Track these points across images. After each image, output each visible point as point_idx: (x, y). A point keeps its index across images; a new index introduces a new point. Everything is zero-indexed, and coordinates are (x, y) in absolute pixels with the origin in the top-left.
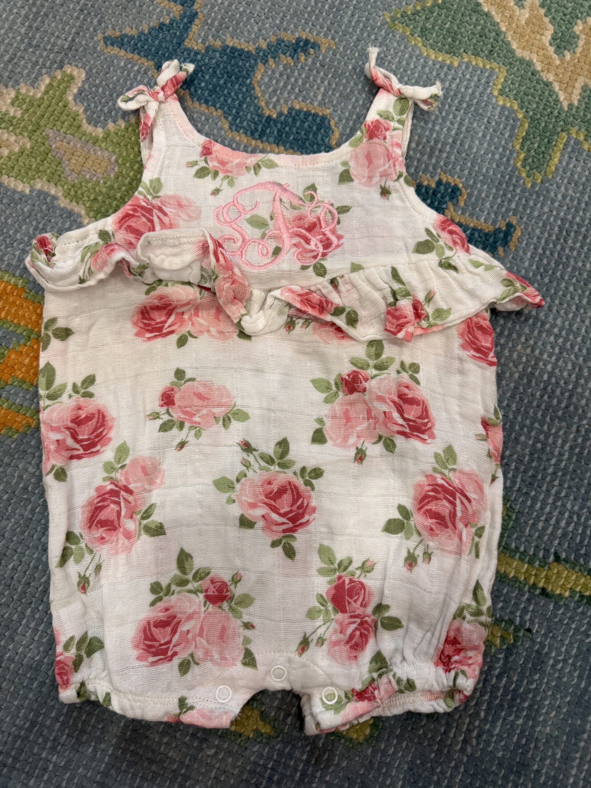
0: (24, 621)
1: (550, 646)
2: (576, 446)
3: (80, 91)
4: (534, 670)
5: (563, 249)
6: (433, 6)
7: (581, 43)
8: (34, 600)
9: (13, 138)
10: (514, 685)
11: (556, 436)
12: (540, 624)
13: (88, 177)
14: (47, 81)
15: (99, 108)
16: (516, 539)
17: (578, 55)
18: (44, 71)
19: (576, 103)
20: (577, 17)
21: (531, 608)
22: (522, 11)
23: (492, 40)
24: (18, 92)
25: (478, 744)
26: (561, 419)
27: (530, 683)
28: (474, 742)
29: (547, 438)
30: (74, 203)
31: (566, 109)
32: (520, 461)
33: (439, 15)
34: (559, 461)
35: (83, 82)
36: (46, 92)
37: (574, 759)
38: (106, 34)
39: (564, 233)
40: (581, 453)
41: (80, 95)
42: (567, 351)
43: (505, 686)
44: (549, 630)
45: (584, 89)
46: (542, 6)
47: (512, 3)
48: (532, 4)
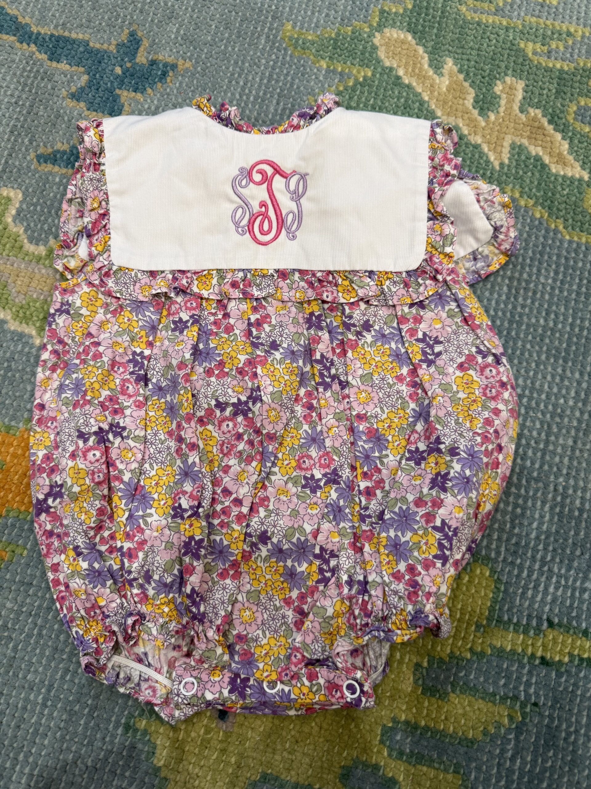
0: (18, 768)
1: (559, 718)
2: (555, 506)
3: (19, 212)
4: (547, 747)
5: (515, 307)
6: (355, 85)
7: (503, 102)
8: (25, 743)
10: (529, 766)
11: (534, 498)
12: (546, 696)
13: (35, 296)
15: (39, 226)
16: (508, 610)
17: (502, 114)
19: (507, 161)
20: (496, 79)
21: (534, 680)
22: (442, 78)
23: (416, 111)
26: (537, 480)
27: (544, 761)
29: (525, 502)
30: (24, 325)
31: (498, 168)
32: (501, 530)
33: (362, 93)
34: (541, 523)
35: (21, 202)
38: (38, 152)
39: (513, 291)
40: (561, 512)
41: (19, 216)
42: (533, 409)
43: (520, 768)
44: (556, 700)
45: (513, 146)
46: (460, 71)
47: (431, 72)
48: (451, 71)
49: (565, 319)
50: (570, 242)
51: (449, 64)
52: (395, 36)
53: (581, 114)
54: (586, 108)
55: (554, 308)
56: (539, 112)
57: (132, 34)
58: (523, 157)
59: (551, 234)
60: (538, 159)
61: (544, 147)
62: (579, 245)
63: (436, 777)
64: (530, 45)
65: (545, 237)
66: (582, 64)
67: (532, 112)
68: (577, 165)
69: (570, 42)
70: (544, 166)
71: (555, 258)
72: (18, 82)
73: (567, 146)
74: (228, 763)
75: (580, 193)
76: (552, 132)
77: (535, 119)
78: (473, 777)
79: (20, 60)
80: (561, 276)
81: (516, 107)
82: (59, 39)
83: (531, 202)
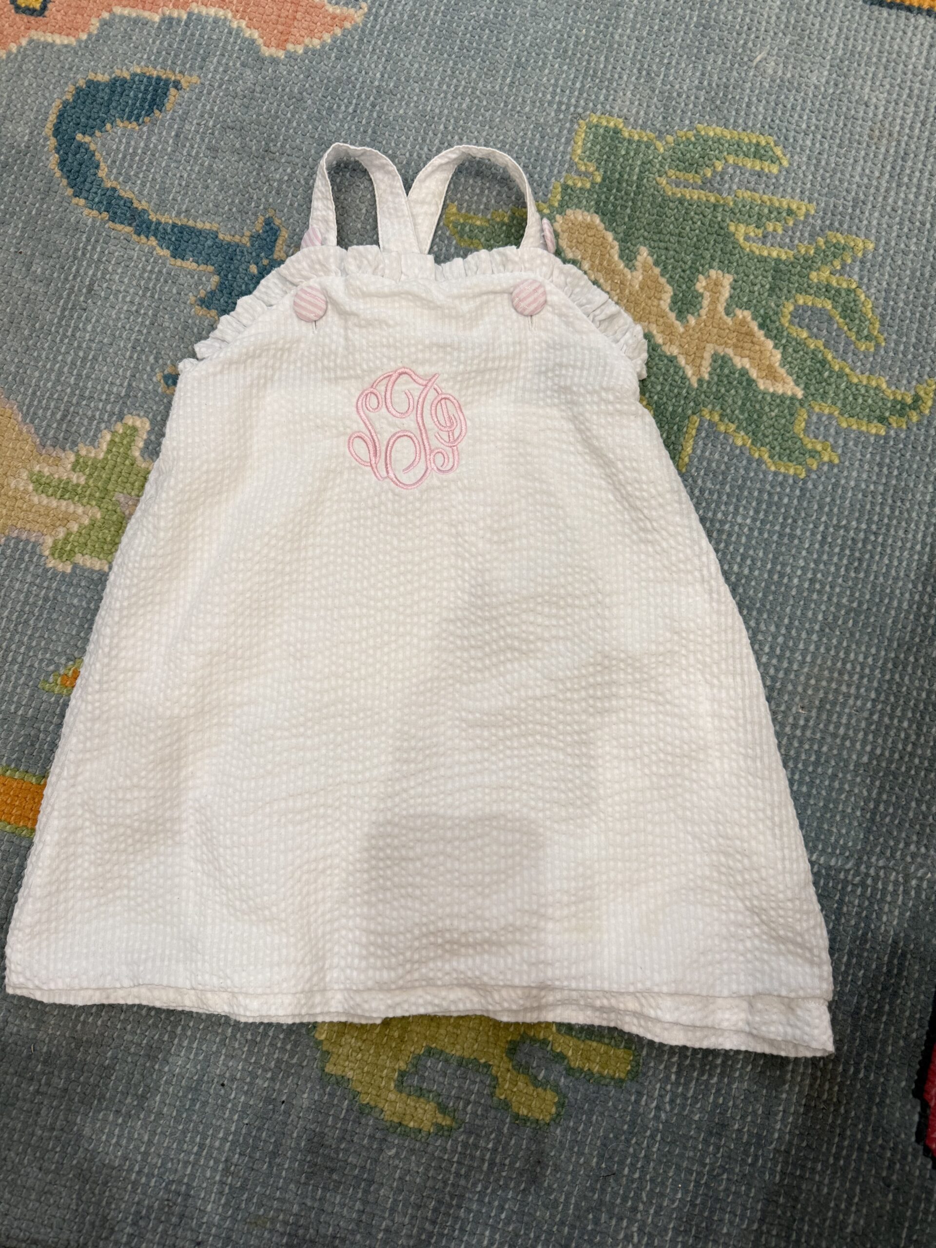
3: (147, 445)
7: (705, 303)
9: (80, 510)
14: (108, 437)
17: (704, 317)
18: (103, 426)
19: (706, 377)
20: (699, 272)
22: (635, 273)
24: (77, 454)
25: (672, 1110)
28: (668, 1108)
31: (696, 385)
35: (149, 431)
36: (109, 451)
37: (776, 1114)
38: (166, 371)
41: (148, 449)
45: (715, 357)
46: (657, 263)
47: (622, 265)
48: (645, 262)
49: (764, 565)
50: (776, 474)
51: (644, 254)
52: (580, 218)
53: (798, 315)
54: (805, 307)
55: (751, 552)
56: (747, 314)
57: (268, 222)
58: (726, 371)
59: (754, 465)
60: (744, 373)
61: (751, 359)
62: (785, 476)
63: (606, 1053)
64: (742, 228)
65: (747, 469)
66: (803, 251)
67: (740, 314)
68: (790, 380)
69: (791, 223)
70: (751, 382)
71: (756, 494)
72: (139, 285)
73: (779, 356)
74: (391, 1038)
75: (792, 415)
76: (763, 338)
77: (743, 323)
78: (644, 1053)
79: (139, 258)
80: (761, 515)
81: (721, 308)
82: (183, 229)
83: (733, 427)
